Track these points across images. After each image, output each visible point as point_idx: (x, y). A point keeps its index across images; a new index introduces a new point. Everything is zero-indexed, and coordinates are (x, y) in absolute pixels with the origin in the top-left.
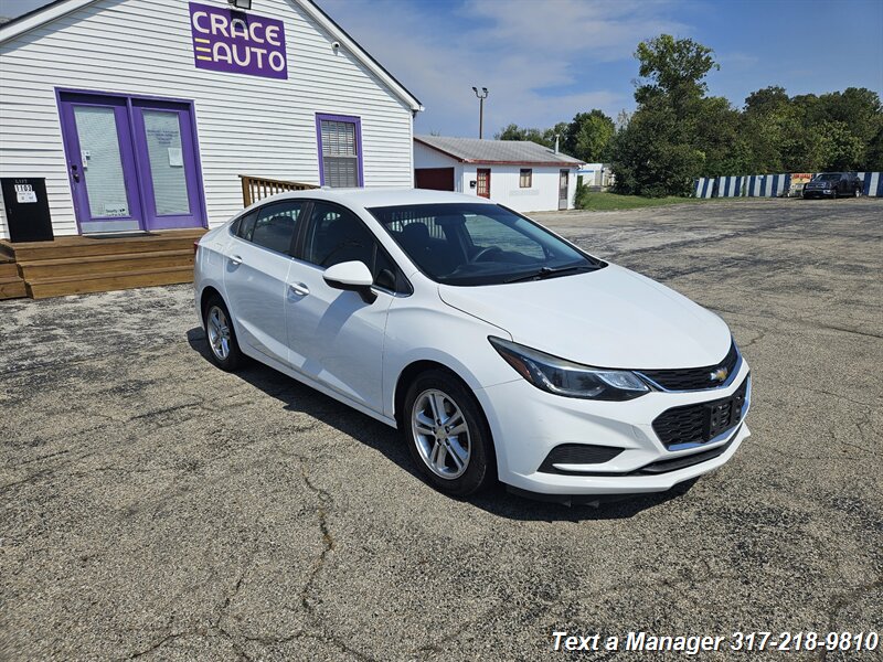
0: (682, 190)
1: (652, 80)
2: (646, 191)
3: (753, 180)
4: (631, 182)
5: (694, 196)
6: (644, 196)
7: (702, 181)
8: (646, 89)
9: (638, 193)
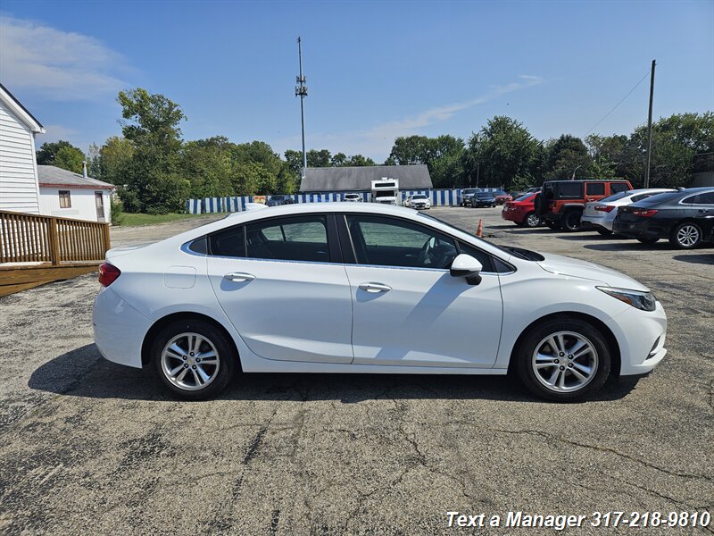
0: (178, 208)
1: (134, 121)
2: (151, 209)
3: (228, 201)
4: (136, 202)
5: (188, 213)
6: (150, 213)
7: (192, 201)
8: (131, 128)
9: (144, 211)
